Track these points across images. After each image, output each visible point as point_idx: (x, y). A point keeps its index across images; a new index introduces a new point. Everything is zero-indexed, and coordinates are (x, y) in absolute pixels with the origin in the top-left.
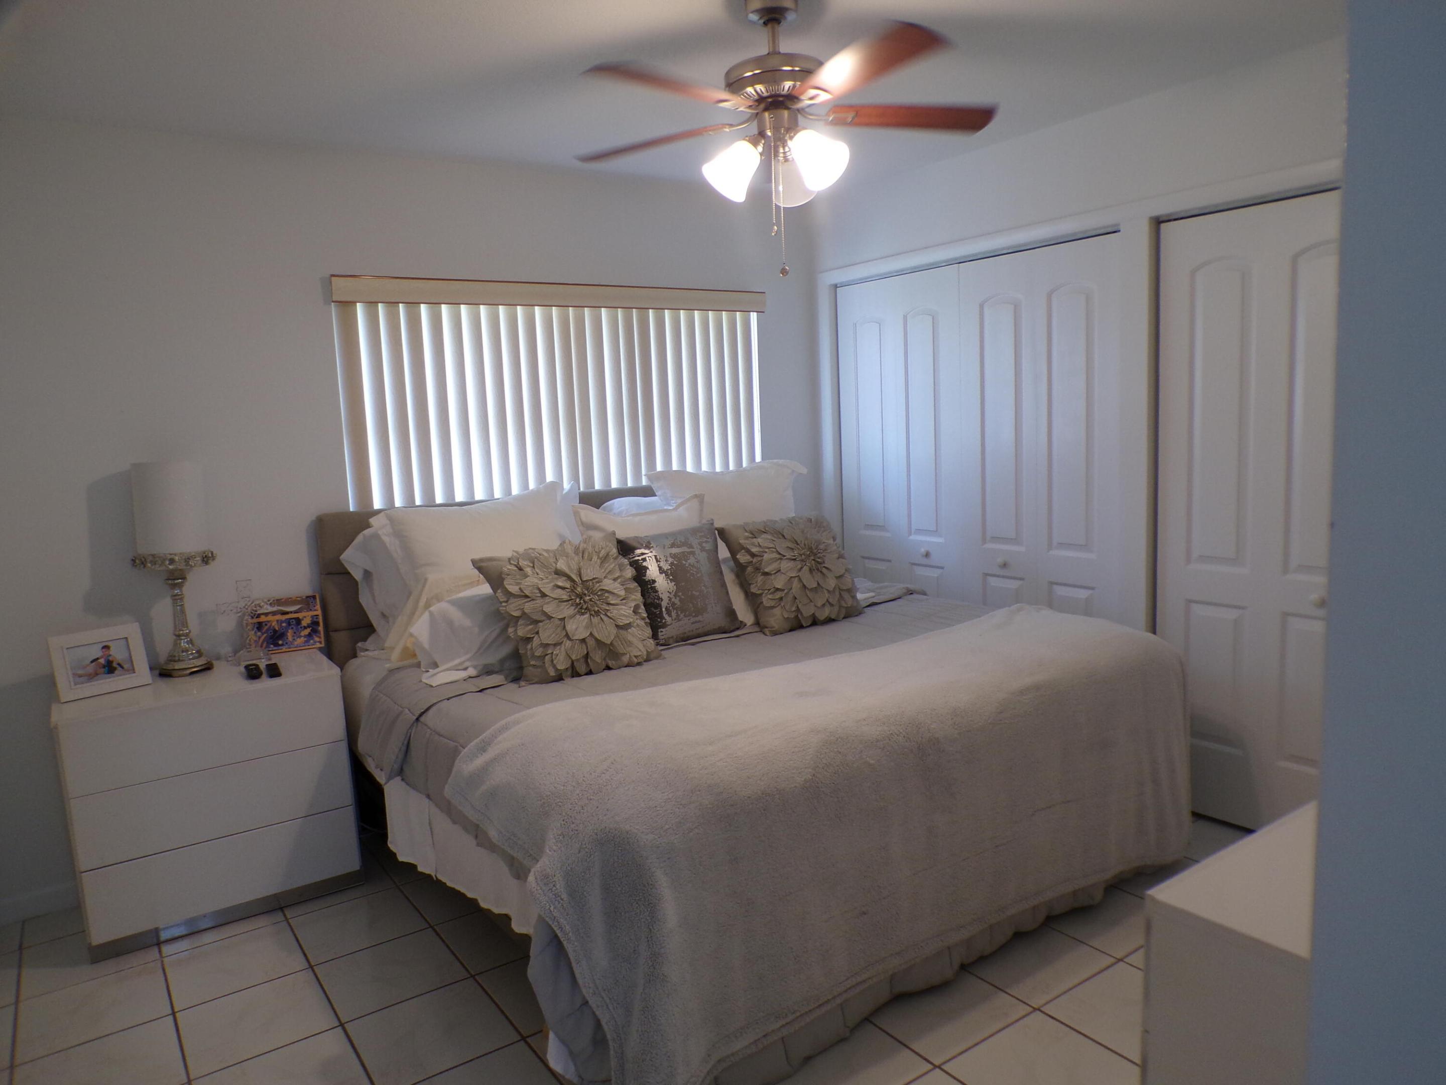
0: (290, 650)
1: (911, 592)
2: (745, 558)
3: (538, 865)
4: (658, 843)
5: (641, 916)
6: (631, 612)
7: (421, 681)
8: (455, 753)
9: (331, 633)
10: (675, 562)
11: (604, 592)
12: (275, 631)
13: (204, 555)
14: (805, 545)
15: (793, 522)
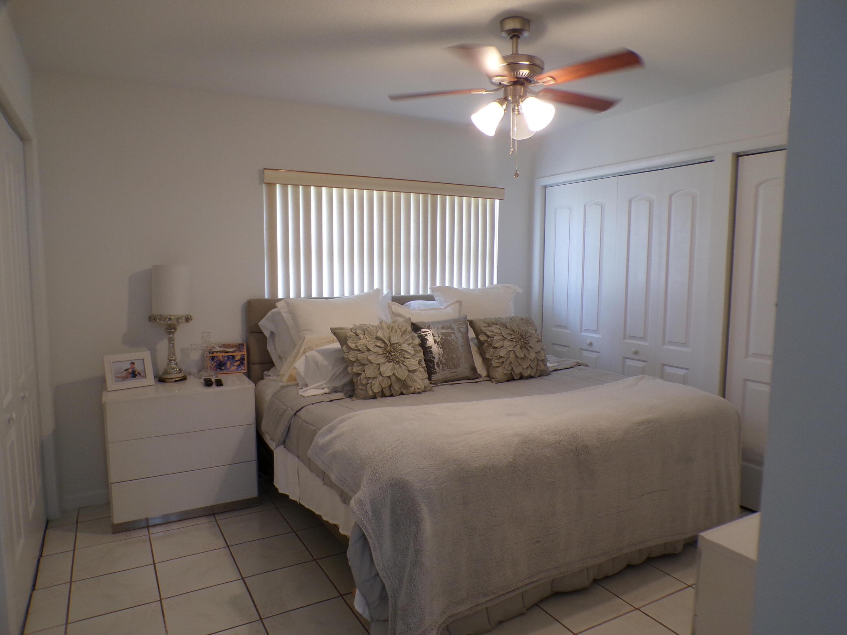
0: (228, 372)
1: (579, 365)
2: (484, 338)
3: (357, 495)
4: (423, 488)
5: (411, 529)
6: (417, 363)
7: (298, 394)
8: (315, 433)
9: (251, 365)
10: (444, 338)
11: (402, 351)
12: (221, 362)
13: (187, 317)
14: (519, 333)
15: (512, 320)
